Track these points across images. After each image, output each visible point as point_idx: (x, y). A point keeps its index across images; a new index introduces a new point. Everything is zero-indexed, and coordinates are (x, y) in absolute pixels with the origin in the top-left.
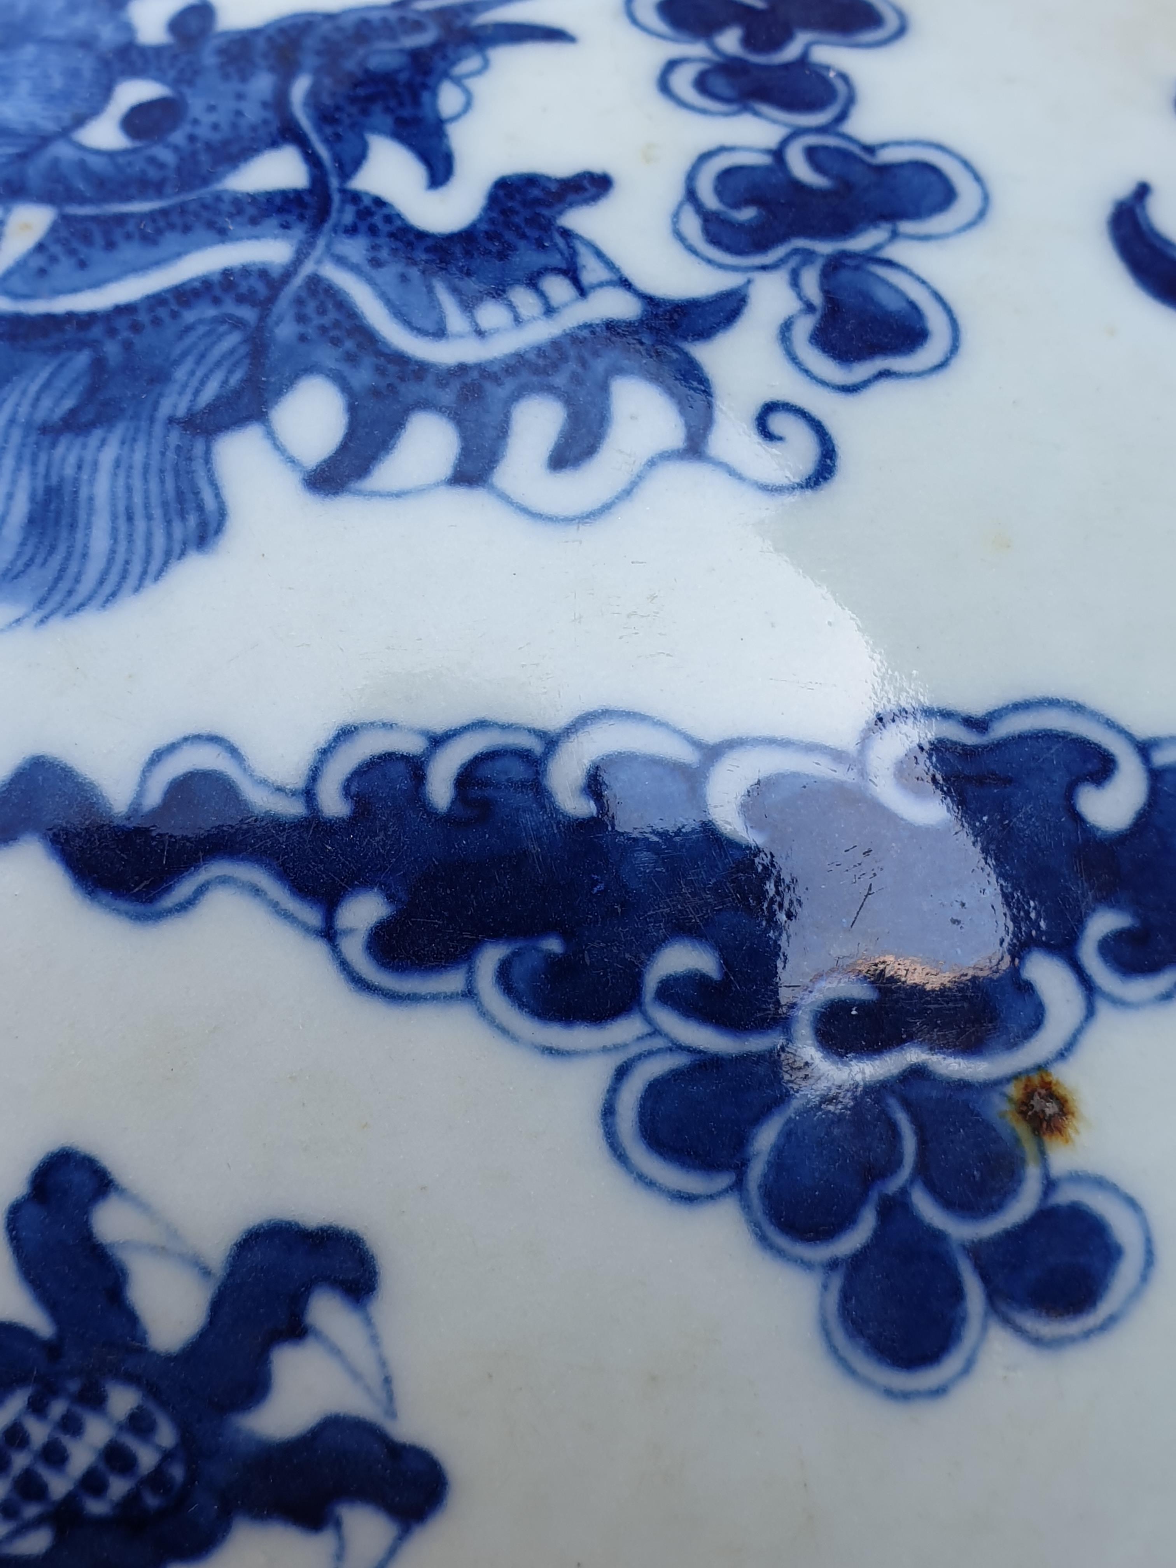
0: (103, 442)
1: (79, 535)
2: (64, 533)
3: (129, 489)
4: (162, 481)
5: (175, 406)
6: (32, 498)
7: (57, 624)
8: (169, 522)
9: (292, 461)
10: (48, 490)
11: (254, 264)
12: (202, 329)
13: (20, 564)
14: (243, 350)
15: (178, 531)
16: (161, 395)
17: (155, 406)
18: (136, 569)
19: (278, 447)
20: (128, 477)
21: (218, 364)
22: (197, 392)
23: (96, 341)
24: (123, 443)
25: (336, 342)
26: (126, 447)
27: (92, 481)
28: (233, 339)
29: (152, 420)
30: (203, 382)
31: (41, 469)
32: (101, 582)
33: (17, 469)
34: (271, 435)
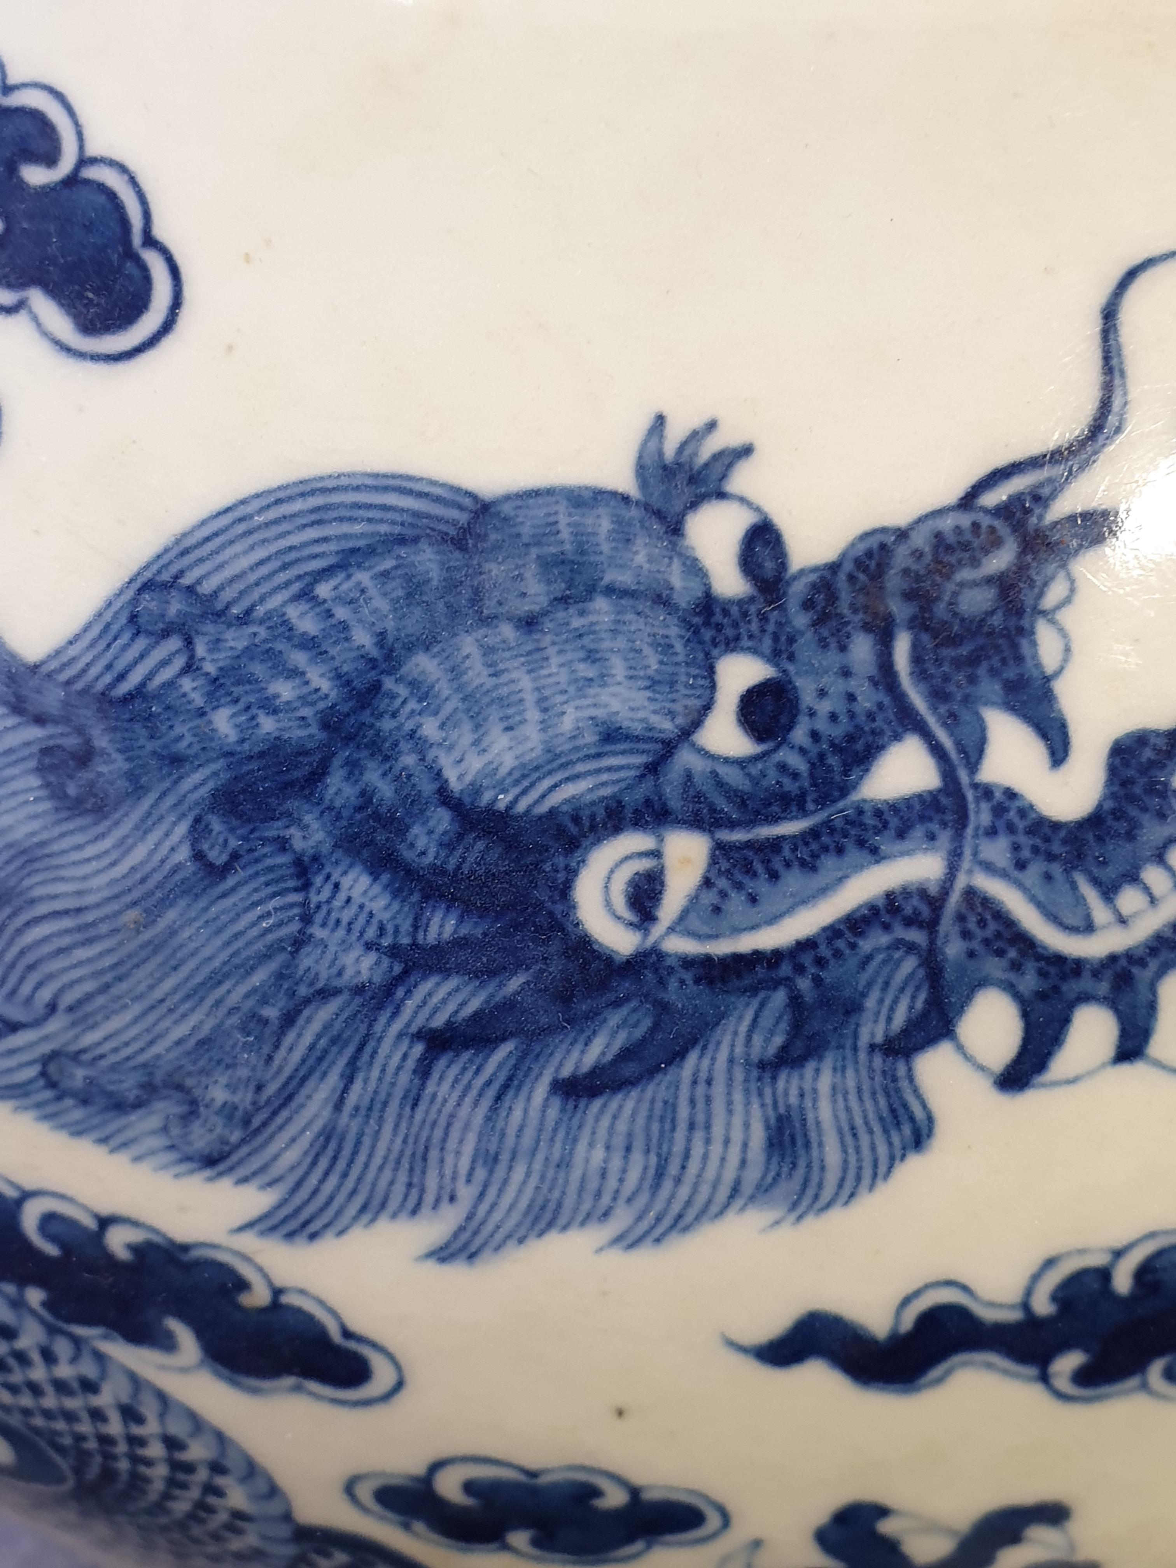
0: (817, 1071)
1: (815, 1153)
2: (801, 1152)
3: (848, 1109)
4: (875, 1100)
5: (873, 1035)
6: (768, 1127)
7: (810, 1222)
8: (886, 1131)
9: (981, 1068)
10: (780, 1119)
11: (912, 884)
12: (880, 958)
13: (769, 1179)
14: (921, 973)
15: (896, 1140)
16: (858, 1025)
17: (856, 1036)
18: (867, 1173)
19: (968, 1058)
20: (846, 1100)
21: (902, 990)
22: (889, 1020)
23: (788, 979)
24: (835, 1070)
25: (1000, 953)
26: (839, 1075)
27: (815, 1107)
28: (909, 964)
29: (855, 1049)
30: (892, 1009)
31: (768, 1100)
32: (840, 1186)
33: (748, 1104)
34: (960, 1048)
